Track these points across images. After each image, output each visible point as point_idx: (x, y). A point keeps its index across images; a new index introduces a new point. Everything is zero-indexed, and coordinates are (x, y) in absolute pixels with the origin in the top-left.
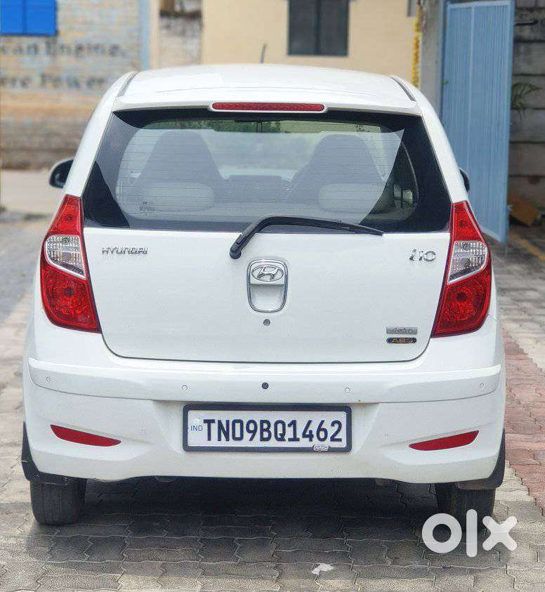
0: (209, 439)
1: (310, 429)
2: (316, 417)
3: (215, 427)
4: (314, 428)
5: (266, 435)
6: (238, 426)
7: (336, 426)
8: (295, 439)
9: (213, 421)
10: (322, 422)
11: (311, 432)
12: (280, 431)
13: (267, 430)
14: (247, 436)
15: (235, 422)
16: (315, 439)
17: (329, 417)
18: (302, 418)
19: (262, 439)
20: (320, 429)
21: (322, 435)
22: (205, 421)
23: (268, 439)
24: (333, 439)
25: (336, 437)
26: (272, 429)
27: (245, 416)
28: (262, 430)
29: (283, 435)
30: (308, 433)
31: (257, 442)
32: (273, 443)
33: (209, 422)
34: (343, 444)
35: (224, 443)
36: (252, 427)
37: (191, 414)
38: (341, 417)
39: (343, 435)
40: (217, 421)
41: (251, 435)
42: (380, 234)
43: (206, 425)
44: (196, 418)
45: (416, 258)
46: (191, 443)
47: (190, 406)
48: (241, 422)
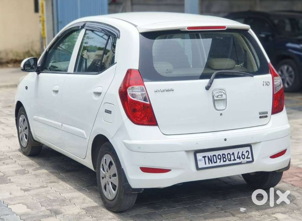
0: (206, 164)
2: (240, 150)
3: (207, 159)
4: (240, 154)
5: (225, 159)
6: (214, 157)
7: (248, 153)
8: (235, 160)
9: (206, 157)
10: (243, 152)
11: (239, 156)
12: (229, 157)
13: (225, 157)
14: (218, 161)
15: (213, 156)
16: (241, 158)
19: (224, 161)
22: (203, 157)
23: (225, 161)
24: (247, 158)
25: (248, 157)
26: (226, 157)
27: (217, 153)
28: (223, 158)
29: (230, 159)
30: (238, 157)
32: (228, 162)
33: (204, 157)
34: (251, 160)
35: (211, 165)
36: (219, 157)
37: (198, 155)
39: (250, 156)
41: (220, 160)
42: (253, 76)
43: (204, 158)
44: (200, 156)
45: (265, 85)
46: (200, 167)
48: (215, 155)
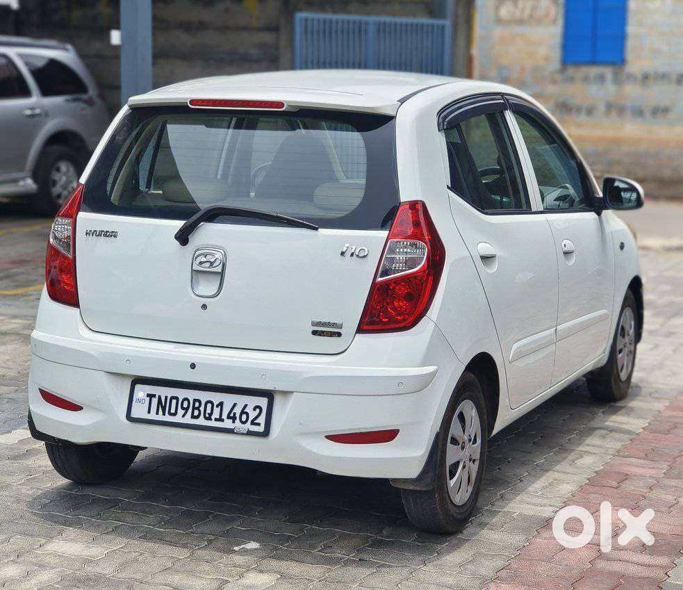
1: (234, 411)
4: (238, 411)
5: (196, 413)
6: (174, 402)
7: (258, 410)
8: (220, 419)
9: (154, 396)
11: (235, 414)
12: (209, 411)
13: (198, 409)
15: (172, 398)
16: (238, 421)
17: (253, 401)
18: (229, 400)
19: (193, 417)
20: (243, 412)
21: (244, 418)
22: (148, 395)
23: (197, 417)
24: (253, 423)
25: (255, 422)
26: (202, 409)
28: (194, 408)
29: (211, 414)
30: (232, 415)
31: (188, 420)
33: (151, 396)
34: (261, 429)
36: (185, 405)
38: (263, 402)
40: (157, 396)
41: (184, 411)
45: (348, 255)
47: (138, 380)
48: (177, 398)
